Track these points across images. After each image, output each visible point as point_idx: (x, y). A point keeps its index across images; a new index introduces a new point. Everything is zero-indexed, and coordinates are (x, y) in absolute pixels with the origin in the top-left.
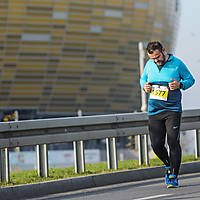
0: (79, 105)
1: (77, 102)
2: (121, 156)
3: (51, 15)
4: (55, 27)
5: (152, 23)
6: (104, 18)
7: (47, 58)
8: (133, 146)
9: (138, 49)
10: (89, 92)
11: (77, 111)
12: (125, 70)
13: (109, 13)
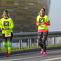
3: (14, 4)
4: (15, 7)
7: (12, 16)
11: (20, 32)
13: (30, 4)
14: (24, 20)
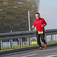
1: (11, 28)
2: (23, 43)
3: (3, 3)
5: (32, 6)
6: (18, 4)
7: (2, 16)
9: (28, 13)
10: (14, 25)
14: (14, 19)
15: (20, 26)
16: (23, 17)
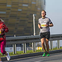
0: (15, 33)
1: (14, 32)
2: (28, 49)
3: (6, 6)
6: (22, 7)
7: (5, 19)
8: (31, 46)
9: (33, 16)
10: (17, 29)
11: (14, 35)
12: (29, 23)
13: (24, 5)
15: (24, 30)
16: (28, 21)
